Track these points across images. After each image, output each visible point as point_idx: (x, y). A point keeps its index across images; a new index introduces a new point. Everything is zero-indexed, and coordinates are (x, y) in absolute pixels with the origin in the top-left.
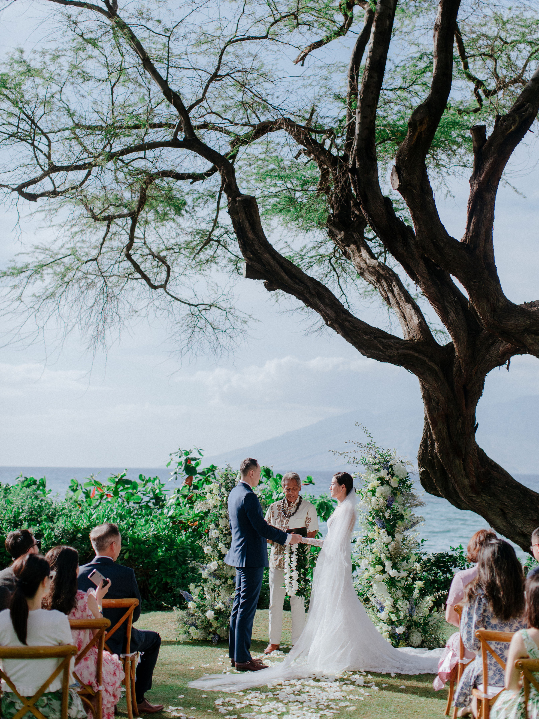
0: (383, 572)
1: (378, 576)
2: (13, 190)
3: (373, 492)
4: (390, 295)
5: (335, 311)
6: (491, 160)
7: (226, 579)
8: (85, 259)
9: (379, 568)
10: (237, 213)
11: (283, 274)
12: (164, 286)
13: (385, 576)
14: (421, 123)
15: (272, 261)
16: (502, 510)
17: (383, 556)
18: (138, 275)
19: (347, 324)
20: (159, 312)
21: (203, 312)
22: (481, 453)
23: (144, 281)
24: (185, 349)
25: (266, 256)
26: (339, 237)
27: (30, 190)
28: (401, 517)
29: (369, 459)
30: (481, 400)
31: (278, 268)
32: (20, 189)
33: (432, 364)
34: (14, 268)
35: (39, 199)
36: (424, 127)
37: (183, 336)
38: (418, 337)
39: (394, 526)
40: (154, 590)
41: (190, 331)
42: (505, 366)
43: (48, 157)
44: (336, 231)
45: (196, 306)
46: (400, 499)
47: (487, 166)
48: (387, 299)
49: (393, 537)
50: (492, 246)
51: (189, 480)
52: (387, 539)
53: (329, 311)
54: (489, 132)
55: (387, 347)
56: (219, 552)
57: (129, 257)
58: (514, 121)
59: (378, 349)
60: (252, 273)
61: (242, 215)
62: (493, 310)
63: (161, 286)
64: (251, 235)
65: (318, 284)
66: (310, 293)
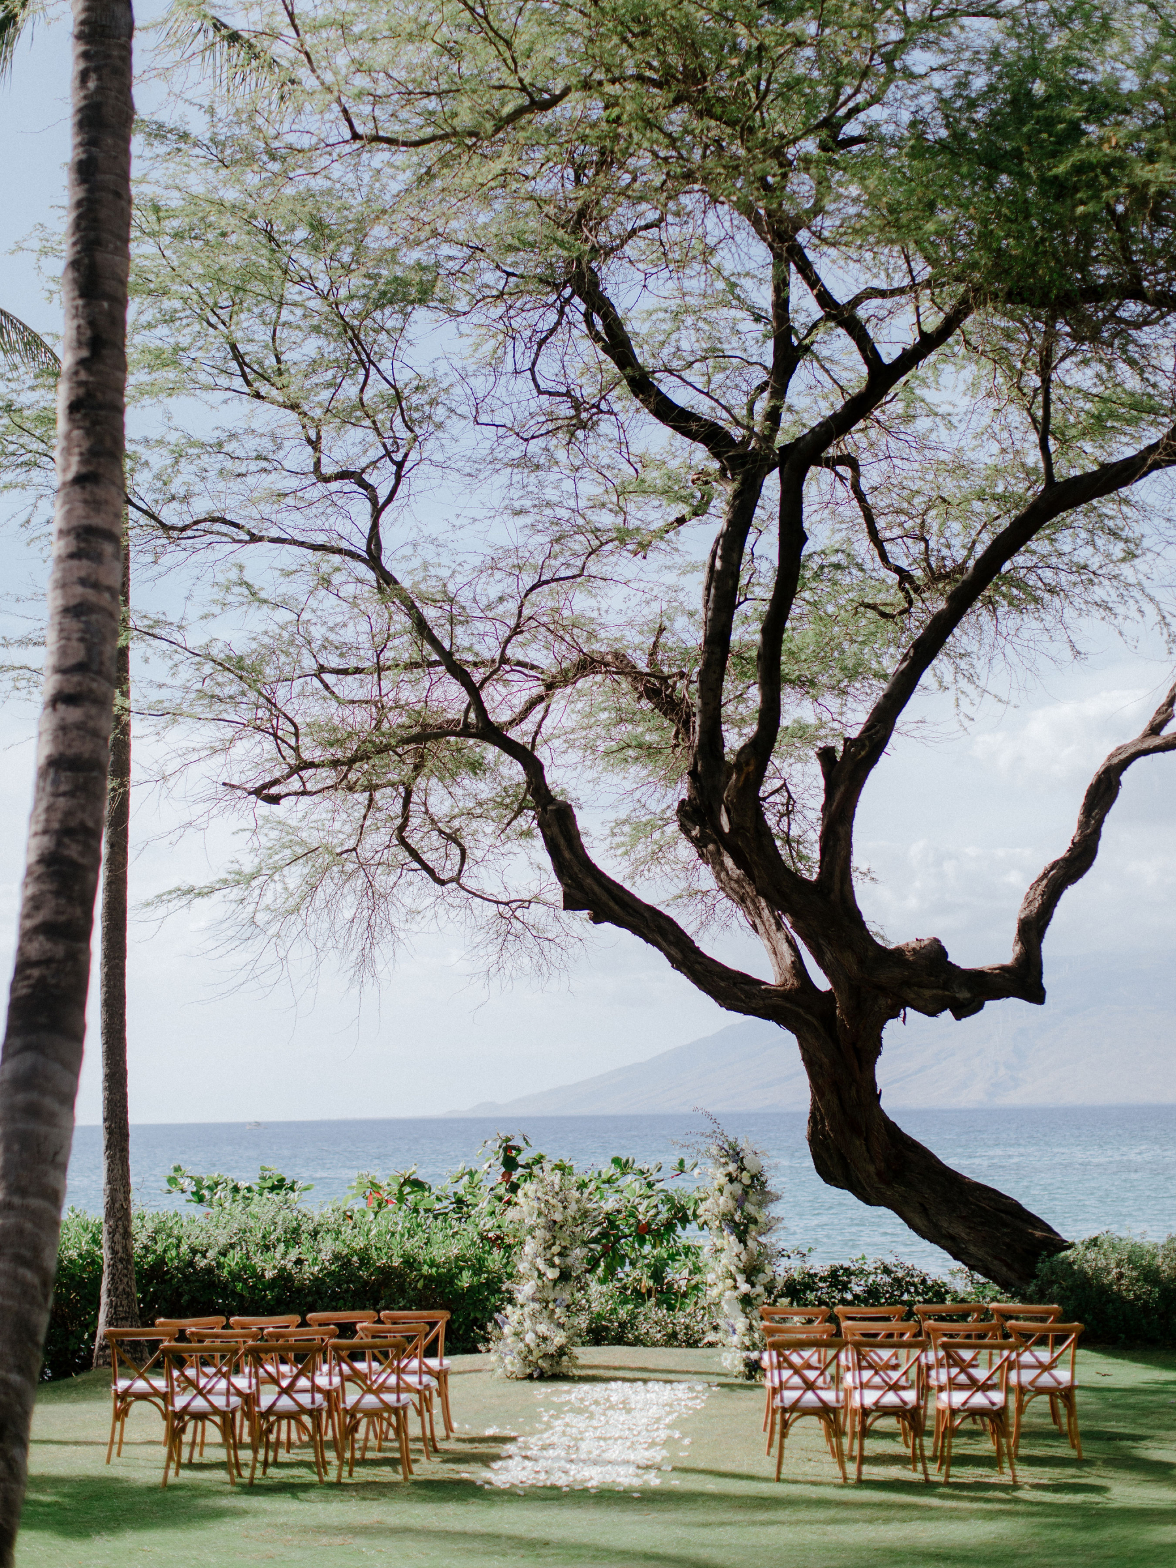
0: (735, 1288)
1: (728, 1294)
2: (250, 793)
3: (721, 1190)
4: (758, 921)
5: (682, 951)
6: (842, 789)
7: (547, 1303)
8: (339, 850)
9: (730, 1282)
10: (549, 826)
11: (612, 904)
12: (456, 879)
13: (736, 1294)
14: (748, 764)
15: (596, 888)
16: (922, 1205)
17: (733, 1269)
18: (416, 865)
19: (697, 967)
20: (453, 913)
21: (518, 913)
22: (892, 1129)
23: (424, 873)
24: (493, 970)
25: (589, 881)
26: (694, 833)
27: (274, 791)
28: (756, 1222)
29: (714, 1150)
30: (880, 1060)
31: (604, 897)
32: (257, 792)
33: (809, 1017)
34: (239, 873)
35: (282, 801)
36: (751, 768)
37: (490, 948)
38: (793, 982)
39: (746, 1232)
40: (459, 1329)
41: (500, 940)
42: (900, 1019)
43: (296, 749)
44: (689, 825)
45: (507, 904)
46: (753, 1197)
47: (838, 796)
48: (754, 926)
49: (746, 1245)
50: (852, 887)
51: (507, 1175)
52: (738, 1248)
53: (673, 952)
54: (839, 755)
55: (750, 996)
56: (538, 1270)
57: (403, 842)
58: (863, 747)
59: (738, 999)
60: (571, 904)
61: (555, 830)
62: (861, 962)
63: (451, 880)
64: (567, 855)
65: (660, 913)
66: (648, 926)
